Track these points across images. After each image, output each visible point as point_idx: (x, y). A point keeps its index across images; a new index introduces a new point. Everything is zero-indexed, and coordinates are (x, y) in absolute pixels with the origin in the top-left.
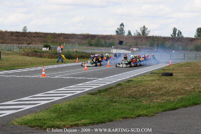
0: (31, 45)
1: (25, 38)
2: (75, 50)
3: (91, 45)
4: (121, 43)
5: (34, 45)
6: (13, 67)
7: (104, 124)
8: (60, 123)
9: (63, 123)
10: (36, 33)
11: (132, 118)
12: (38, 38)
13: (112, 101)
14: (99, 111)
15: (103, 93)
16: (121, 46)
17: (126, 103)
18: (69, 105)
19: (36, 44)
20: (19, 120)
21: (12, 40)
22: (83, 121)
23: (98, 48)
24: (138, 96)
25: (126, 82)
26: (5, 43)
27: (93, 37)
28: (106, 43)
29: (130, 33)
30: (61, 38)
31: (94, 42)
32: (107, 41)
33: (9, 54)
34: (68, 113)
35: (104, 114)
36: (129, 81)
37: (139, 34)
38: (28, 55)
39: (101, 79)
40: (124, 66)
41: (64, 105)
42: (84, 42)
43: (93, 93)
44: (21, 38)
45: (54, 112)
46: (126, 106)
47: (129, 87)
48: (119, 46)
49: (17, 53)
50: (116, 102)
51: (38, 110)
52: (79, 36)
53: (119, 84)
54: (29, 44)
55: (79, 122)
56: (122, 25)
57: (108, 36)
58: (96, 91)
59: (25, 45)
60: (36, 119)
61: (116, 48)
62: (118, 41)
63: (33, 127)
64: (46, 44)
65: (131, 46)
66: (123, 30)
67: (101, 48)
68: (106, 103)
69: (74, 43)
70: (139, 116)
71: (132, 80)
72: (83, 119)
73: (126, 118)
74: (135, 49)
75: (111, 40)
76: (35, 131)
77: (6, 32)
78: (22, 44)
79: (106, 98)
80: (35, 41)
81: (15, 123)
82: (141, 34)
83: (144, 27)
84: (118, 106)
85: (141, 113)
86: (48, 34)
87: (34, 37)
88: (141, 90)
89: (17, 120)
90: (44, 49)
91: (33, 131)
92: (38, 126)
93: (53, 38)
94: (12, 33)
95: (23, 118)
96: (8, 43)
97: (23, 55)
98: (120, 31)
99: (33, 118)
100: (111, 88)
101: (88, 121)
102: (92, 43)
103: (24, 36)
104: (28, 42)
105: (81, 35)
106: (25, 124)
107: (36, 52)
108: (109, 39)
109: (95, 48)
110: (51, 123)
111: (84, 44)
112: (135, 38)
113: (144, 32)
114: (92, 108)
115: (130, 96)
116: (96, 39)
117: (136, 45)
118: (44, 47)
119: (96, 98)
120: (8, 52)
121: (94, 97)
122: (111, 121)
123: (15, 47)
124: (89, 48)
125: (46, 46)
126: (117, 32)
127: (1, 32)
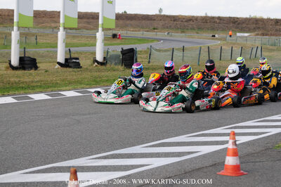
21: (277, 30)
26: (267, 35)
33: (274, 50)
77: (269, 20)
94: (277, 21)
96: (271, 35)
120: (271, 47)
127: (262, 20)
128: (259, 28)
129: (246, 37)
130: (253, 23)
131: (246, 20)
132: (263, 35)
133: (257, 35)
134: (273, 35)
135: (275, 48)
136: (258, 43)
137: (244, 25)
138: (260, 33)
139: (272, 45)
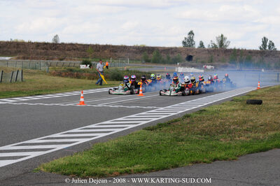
0: (64, 61)
1: (55, 51)
2: (125, 68)
3: (148, 61)
4: (190, 58)
5: (69, 61)
6: (40, 91)
7: (166, 171)
8: (104, 169)
9: (109, 170)
10: (72, 44)
11: (205, 162)
12: (74, 52)
13: (177, 139)
14: (159, 153)
15: (165, 128)
16: (190, 63)
17: (197, 142)
18: (118, 145)
19: (71, 59)
20: (49, 165)
21: (37, 54)
22: (137, 167)
23: (158, 65)
24: (214, 132)
25: (196, 113)
26: (27, 59)
27: (151, 50)
28: (169, 58)
29: (202, 44)
30: (106, 51)
31: (152, 56)
32: (170, 56)
33: (34, 74)
34: (116, 155)
35: (166, 157)
36: (201, 111)
37: (215, 46)
38: (60, 74)
39: (162, 109)
40: (173, 93)
41: (111, 145)
42: (138, 56)
43: (150, 128)
44: (50, 51)
45: (97, 154)
46: (197, 146)
47: (200, 120)
48: (187, 62)
49: (45, 73)
50: (182, 140)
51: (76, 152)
52: (131, 49)
53: (187, 116)
54: (61, 60)
55: (132, 168)
56: (191, 33)
57: (171, 48)
58: (156, 125)
59: (57, 61)
60: (71, 164)
61: (183, 65)
62: (186, 56)
63: (68, 174)
64: (85, 59)
65: (203, 63)
66: (192, 40)
67: (162, 66)
68: (169, 141)
69: (124, 58)
70: (215, 160)
71: (205, 110)
72: (137, 164)
73: (197, 162)
74: (209, 67)
75: (176, 55)
77: (30, 43)
78: (52, 59)
79: (169, 135)
80: (70, 55)
81: (43, 170)
82: (218, 46)
83: (222, 36)
84: (186, 145)
85: (218, 156)
86: (88, 45)
87: (69, 50)
88: (218, 123)
89: (45, 164)
90: (83, 67)
92: (74, 173)
93: (95, 51)
94: (38, 45)
95: (54, 162)
96: (32, 58)
97: (54, 75)
98: (189, 42)
99: (68, 162)
100: (176, 121)
101: (143, 167)
102: (149, 59)
103: (55, 49)
104: (60, 57)
105: (134, 47)
106: (57, 170)
107: (71, 70)
108: (172, 53)
109: (154, 65)
110: (92, 169)
111: (139, 60)
112: (209, 51)
113: (221, 43)
114: (149, 148)
115: (203, 132)
116: (155, 53)
117: (211, 62)
118: (83, 64)
119: (156, 135)
120: (32, 71)
121: (152, 133)
122: (177, 166)
123: (42, 64)
124: (145, 65)
125: (86, 63)
126: (184, 43)
127: (23, 44)
128: (20, 51)
129: (7, 61)
130: (14, 47)
131: (7, 43)
132: (24, 58)
133: (19, 58)
134: (34, 59)
135: (36, 71)
136: (19, 67)
137: (5, 49)
138: (21, 56)
139: (33, 69)
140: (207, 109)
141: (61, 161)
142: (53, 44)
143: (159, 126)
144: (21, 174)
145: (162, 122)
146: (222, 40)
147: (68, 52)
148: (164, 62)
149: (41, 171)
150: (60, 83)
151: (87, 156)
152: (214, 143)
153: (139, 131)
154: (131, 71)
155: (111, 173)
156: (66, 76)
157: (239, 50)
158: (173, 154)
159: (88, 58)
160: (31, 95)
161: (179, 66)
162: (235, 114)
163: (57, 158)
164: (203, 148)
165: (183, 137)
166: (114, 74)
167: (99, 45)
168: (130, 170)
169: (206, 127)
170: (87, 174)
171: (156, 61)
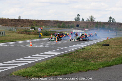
0: (23, 27)
1: (19, 23)
2: (50, 30)
3: (59, 27)
4: (78, 26)
6: (12, 40)
7: (67, 75)
8: (41, 74)
9: (42, 74)
10: (26, 20)
11: (84, 71)
12: (28, 23)
13: (72, 61)
14: (65, 67)
15: (67, 56)
16: (78, 28)
17: (81, 62)
18: (47, 63)
19: (26, 26)
20: (16, 72)
21: (11, 24)
22: (55, 73)
23: (64, 29)
24: (88, 58)
25: (81, 50)
26: (7, 26)
27: (61, 22)
28: (69, 26)
29: (83, 20)
30: (41, 23)
31: (61, 25)
32: (69, 25)
33: (10, 32)
34: (46, 68)
35: (68, 69)
37: (89, 20)
38: (21, 33)
39: (66, 48)
41: (43, 63)
42: (55, 25)
43: (61, 56)
44: (17, 23)
45: (37, 67)
46: (81, 64)
47: (82, 53)
48: (77, 27)
49: (15, 32)
50: (74, 61)
51: (28, 66)
52: (52, 22)
53: (76, 51)
54: (22, 26)
55: (53, 74)
56: (78, 15)
57: (70, 21)
58: (63, 55)
59: (20, 27)
60: (26, 72)
61: (75, 29)
62: (76, 25)
63: (25, 76)
64: (32, 26)
65: (84, 28)
66: (79, 18)
67: (66, 29)
68: (69, 62)
69: (49, 26)
70: (89, 70)
71: (84, 48)
72: (55, 72)
73: (81, 71)
74: (86, 30)
75: (72, 24)
76: (26, 79)
77: (8, 19)
78: (18, 26)
79: (69, 59)
80: (26, 24)
81: (14, 74)
82: (90, 20)
83: (92, 16)
84: (76, 64)
85: (90, 68)
86: (34, 20)
87: (25, 22)
88: (90, 54)
89: (15, 72)
90: (31, 29)
91: (24, 79)
92: (27, 76)
93: (37, 23)
94: (12, 20)
95: (18, 71)
96: (9, 26)
97: (19, 33)
98: (77, 19)
100: (72, 53)
101: (58, 73)
102: (60, 26)
103: (19, 22)
104: (22, 25)
105: (53, 21)
106: (20, 75)
107: (26, 31)
108: (70, 23)
109: (62, 29)
110: (35, 74)
111: (55, 27)
112: (86, 23)
113: (92, 19)
114: (60, 65)
115: (83, 58)
116: (63, 23)
117: (87, 27)
119: (63, 59)
120: (9, 31)
121: (61, 58)
122: (72, 73)
123: (14, 28)
124: (59, 29)
125: (32, 28)
126: (75, 19)
127: (5, 19)
128: (4, 23)
130: (1, 21)
132: (6, 26)
133: (3, 26)
134: (10, 26)
136: (3, 30)
139: (9, 30)
140: (85, 48)
141: (22, 71)
142: (18, 20)
143: (65, 55)
144: (4, 76)
145: (66, 54)
146: (92, 18)
147: (25, 23)
148: (67, 28)
149: (13, 75)
150: (22, 37)
151: (33, 68)
152: (88, 63)
153: (56, 58)
154: (52, 31)
155: (43, 76)
156: (24, 33)
157: (99, 22)
158: (70, 67)
159: (34, 25)
160: (9, 42)
161: (73, 29)
162: (98, 50)
163: (20, 69)
164: (84, 65)
165: (75, 60)
166: (45, 33)
167: (38, 20)
168: (52, 75)
169: (85, 56)
170: (33, 76)
171: (63, 27)
